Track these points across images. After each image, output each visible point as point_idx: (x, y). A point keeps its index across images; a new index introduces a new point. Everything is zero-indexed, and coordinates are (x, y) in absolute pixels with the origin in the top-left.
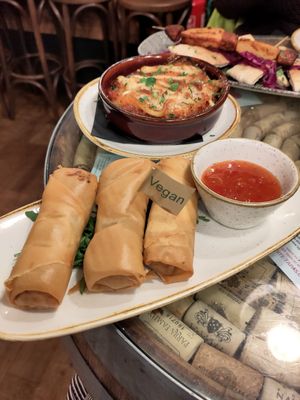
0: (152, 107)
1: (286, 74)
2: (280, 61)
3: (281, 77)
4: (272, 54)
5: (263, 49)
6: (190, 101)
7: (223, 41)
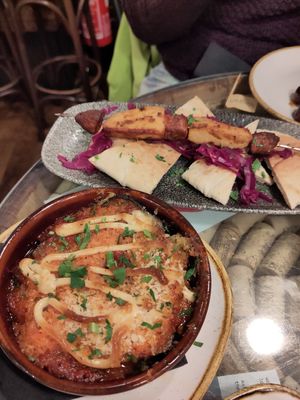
0: (93, 353)
1: (265, 165)
2: (254, 150)
3: (260, 172)
4: (242, 142)
5: (228, 137)
6: (153, 316)
7: (166, 130)
